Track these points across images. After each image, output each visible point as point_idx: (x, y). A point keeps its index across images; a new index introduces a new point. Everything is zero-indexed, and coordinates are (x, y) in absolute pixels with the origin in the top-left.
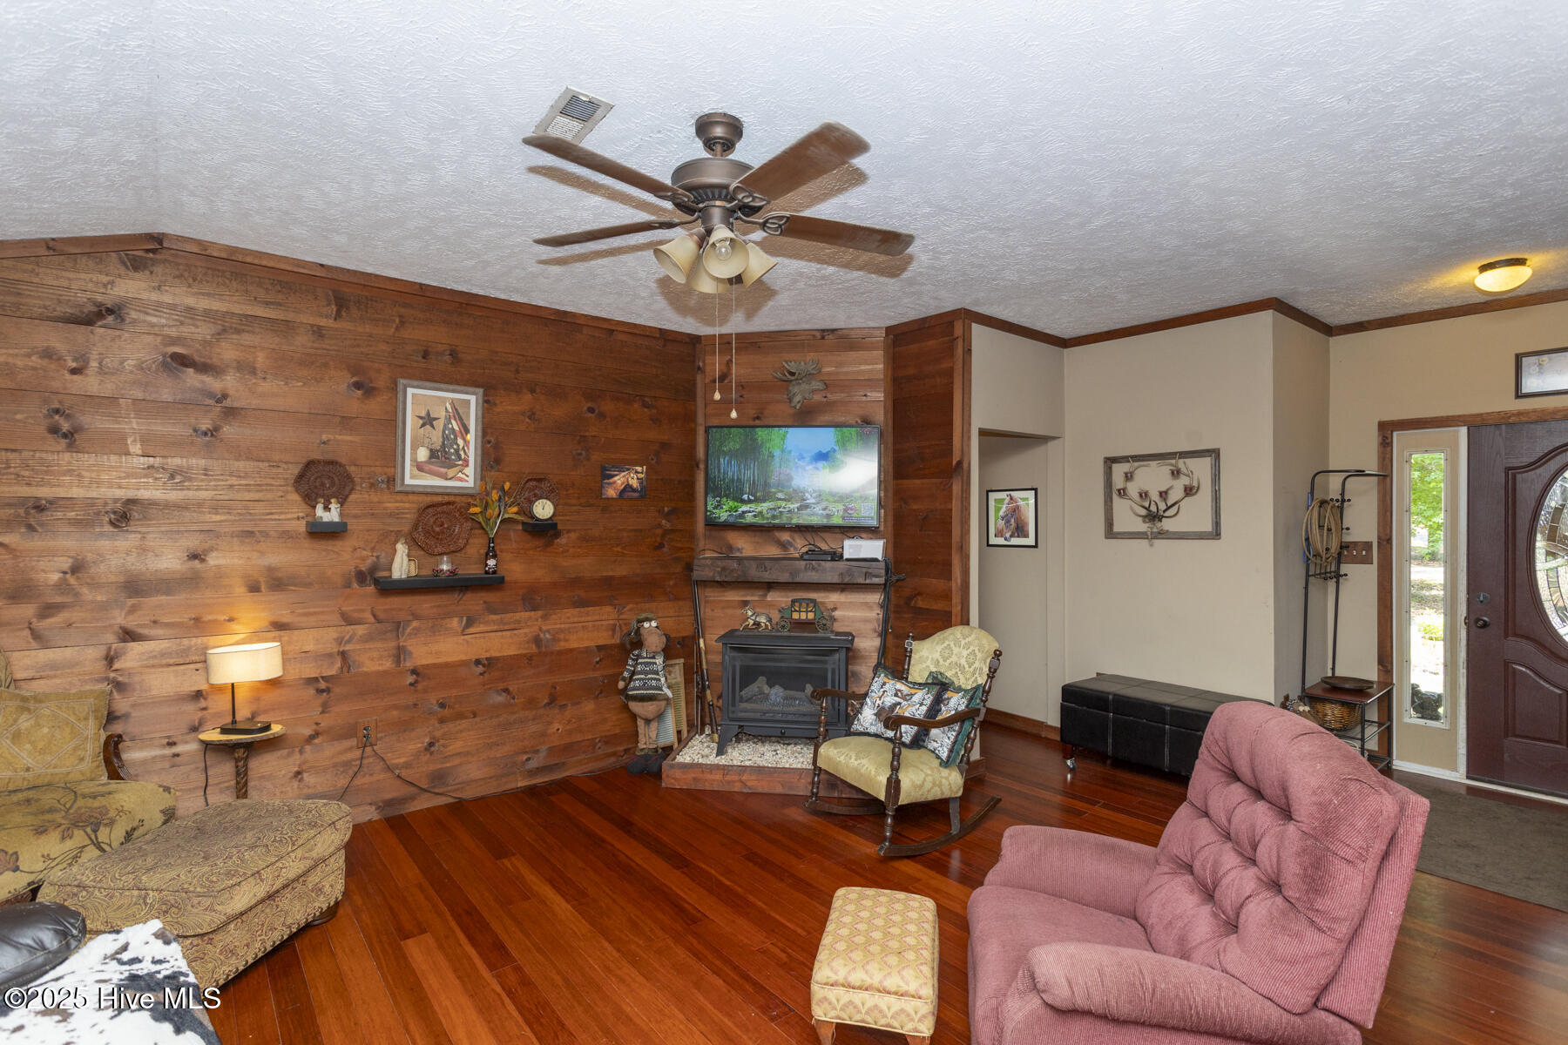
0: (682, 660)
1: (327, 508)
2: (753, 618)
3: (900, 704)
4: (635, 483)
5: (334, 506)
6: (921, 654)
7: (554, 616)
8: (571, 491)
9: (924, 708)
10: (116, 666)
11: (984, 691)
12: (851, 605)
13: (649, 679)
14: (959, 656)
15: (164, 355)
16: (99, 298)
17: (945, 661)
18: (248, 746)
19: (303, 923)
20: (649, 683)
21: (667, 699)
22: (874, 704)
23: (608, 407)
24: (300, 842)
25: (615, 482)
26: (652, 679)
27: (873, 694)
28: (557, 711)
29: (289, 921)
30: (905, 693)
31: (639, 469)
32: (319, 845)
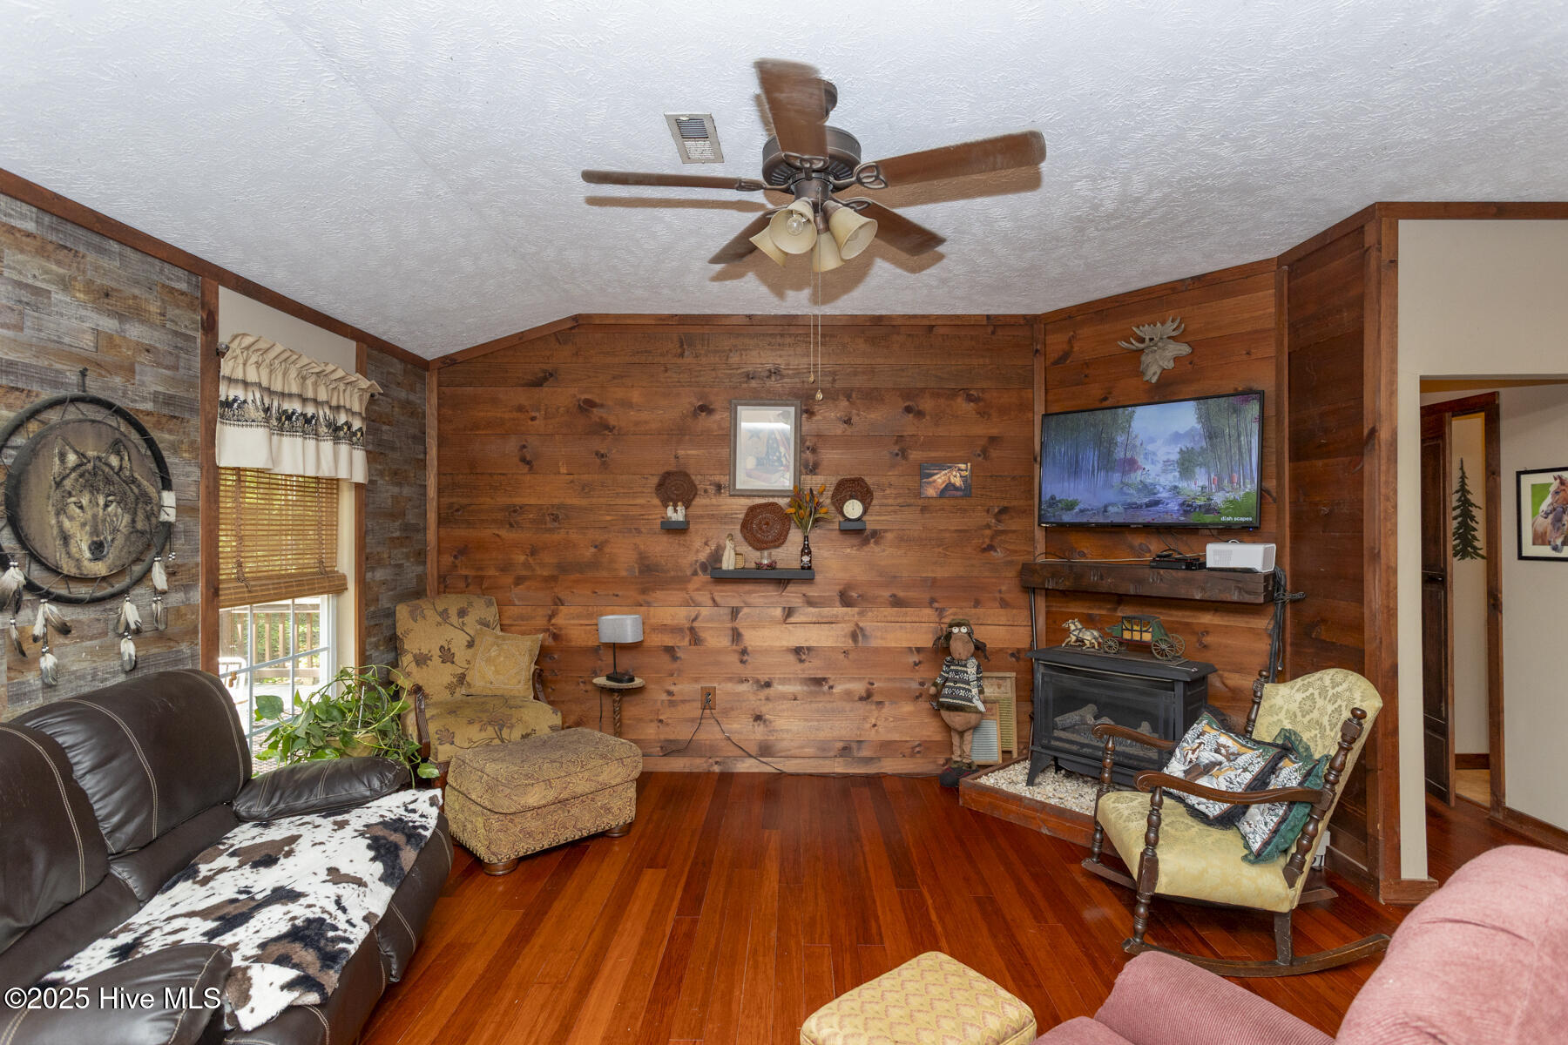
0: (1014, 674)
1: (676, 511)
2: (1076, 633)
3: (1220, 763)
4: (958, 482)
5: (680, 508)
6: (1273, 701)
7: (870, 614)
8: (888, 492)
9: (1248, 777)
10: (553, 621)
11: (1332, 767)
12: (1226, 630)
13: (957, 688)
14: (1322, 712)
15: (579, 400)
16: (545, 367)
17: (1303, 716)
18: (620, 691)
19: (593, 831)
20: (957, 692)
21: (977, 711)
22: (1185, 757)
23: (927, 404)
24: (589, 766)
25: (934, 481)
26: (960, 688)
27: (1185, 744)
28: (874, 707)
29: (579, 826)
30: (1231, 751)
31: (963, 466)
32: (605, 774)
